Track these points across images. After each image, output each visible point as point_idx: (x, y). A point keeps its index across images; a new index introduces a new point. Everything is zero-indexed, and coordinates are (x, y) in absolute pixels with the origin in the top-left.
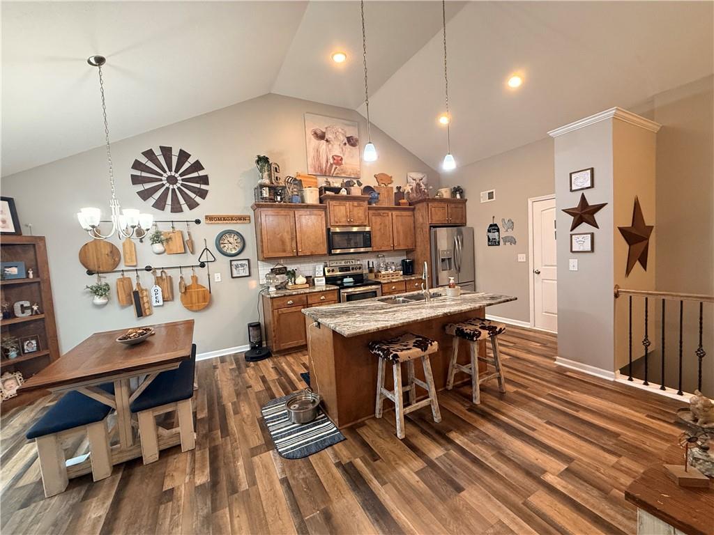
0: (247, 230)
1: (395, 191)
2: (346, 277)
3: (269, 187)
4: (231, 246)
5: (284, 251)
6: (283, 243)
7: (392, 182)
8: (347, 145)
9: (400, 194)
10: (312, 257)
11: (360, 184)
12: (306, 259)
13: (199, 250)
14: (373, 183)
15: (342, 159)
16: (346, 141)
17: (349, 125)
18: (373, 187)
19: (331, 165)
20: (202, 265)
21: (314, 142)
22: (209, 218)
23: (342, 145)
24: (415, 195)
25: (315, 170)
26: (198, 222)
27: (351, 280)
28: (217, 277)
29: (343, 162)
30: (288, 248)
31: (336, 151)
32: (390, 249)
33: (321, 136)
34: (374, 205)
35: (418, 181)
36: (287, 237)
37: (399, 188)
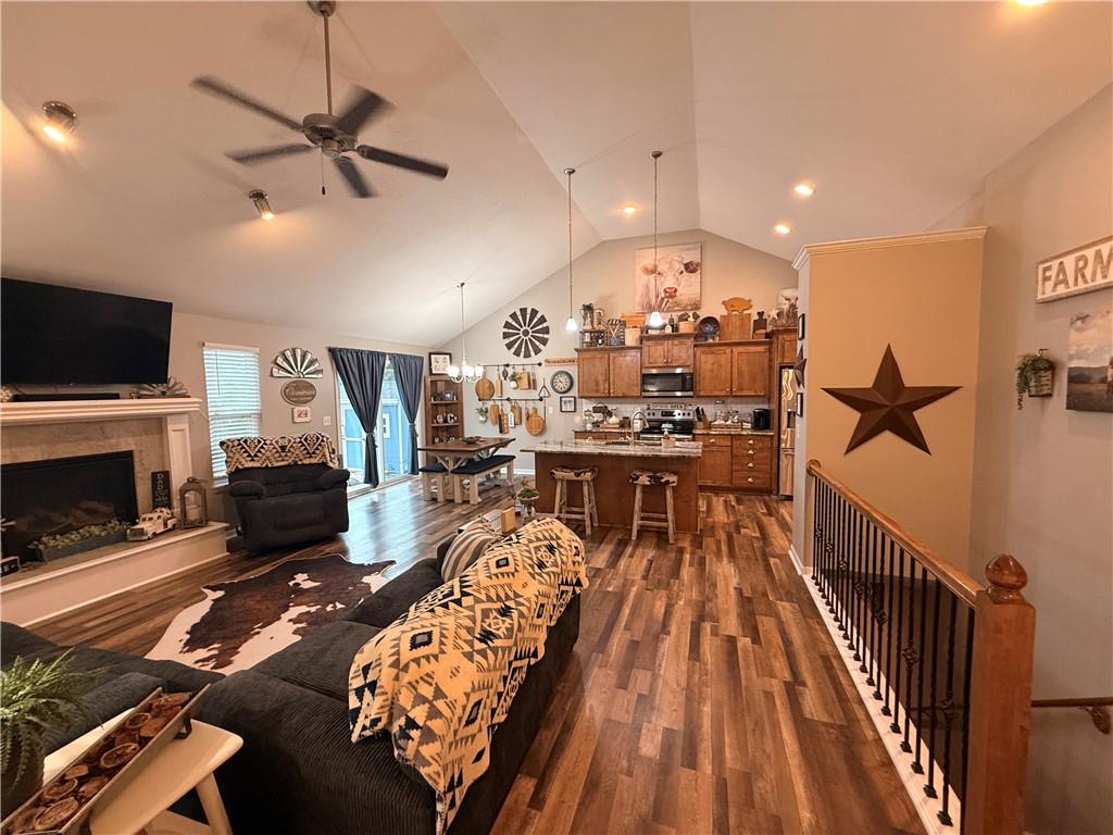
0: (573, 370)
1: (756, 317)
2: (665, 422)
3: (591, 332)
4: (563, 383)
5: (597, 391)
6: (597, 384)
7: (751, 306)
8: (685, 273)
9: (761, 322)
10: (625, 398)
11: (696, 317)
12: (619, 400)
13: (539, 386)
14: (718, 312)
15: (676, 290)
16: (683, 268)
17: (688, 249)
18: (718, 319)
19: (663, 299)
20: (541, 399)
21: (645, 278)
22: (548, 362)
23: (677, 274)
24: (784, 322)
25: (643, 309)
26: (540, 364)
27: (670, 426)
28: (550, 410)
29: (677, 294)
30: (602, 388)
31: (670, 282)
33: (654, 271)
34: (711, 341)
35: (793, 301)
36: (601, 379)
37: (761, 314)
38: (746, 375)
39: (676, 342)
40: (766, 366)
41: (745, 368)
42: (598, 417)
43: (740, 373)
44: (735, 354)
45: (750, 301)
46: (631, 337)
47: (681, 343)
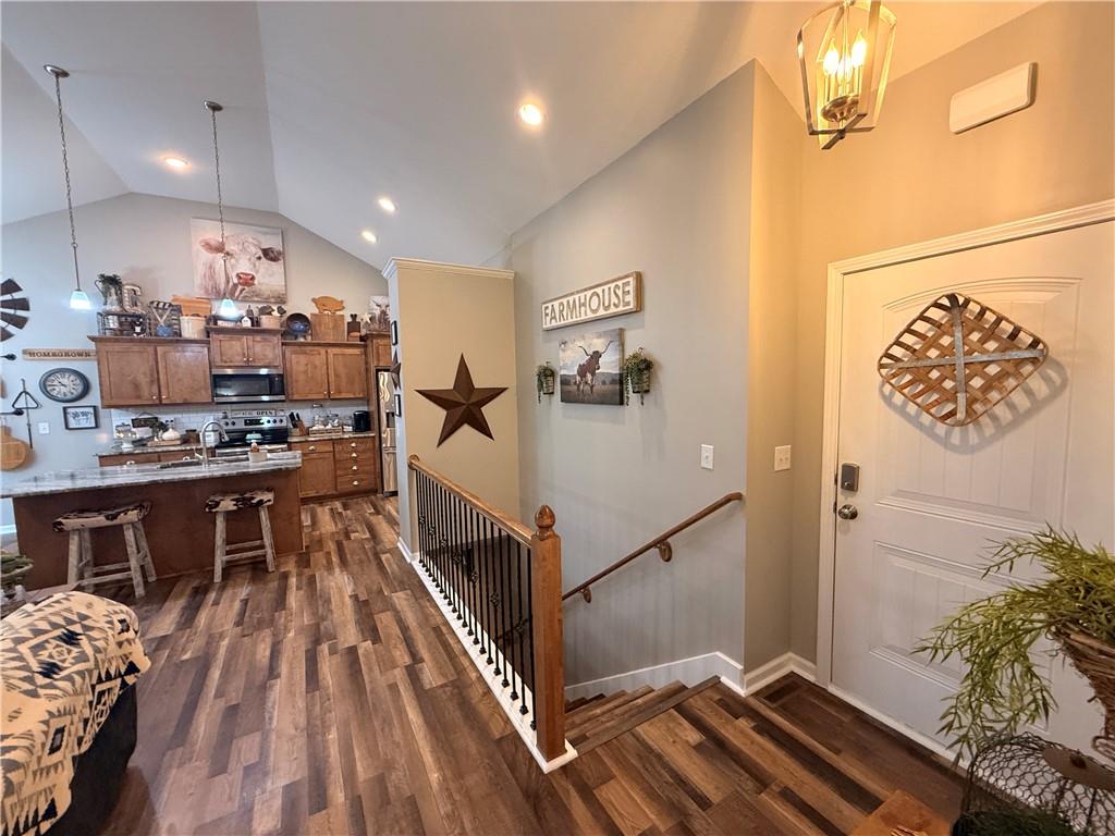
0: (90, 369)
1: (350, 320)
2: (251, 432)
3: (119, 316)
4: (68, 386)
5: (139, 397)
6: (137, 386)
7: (343, 308)
8: (263, 259)
9: (354, 325)
10: (186, 405)
11: (282, 312)
12: (178, 408)
13: (13, 394)
14: (309, 310)
15: (253, 278)
16: (260, 254)
17: (266, 233)
18: (309, 316)
19: (235, 286)
20: (19, 412)
21: (206, 256)
22: (30, 353)
23: (253, 259)
24: (377, 327)
25: (207, 291)
26: (11, 357)
27: (258, 436)
28: (43, 428)
29: (256, 282)
30: (145, 392)
31: (244, 266)
32: (322, 397)
33: (220, 249)
34: (302, 340)
35: (384, 308)
36: (144, 380)
37: (354, 317)
38: (343, 376)
39: (258, 338)
40: (363, 369)
41: (342, 371)
42: (141, 433)
43: (337, 376)
44: (331, 356)
45: (342, 302)
46: (191, 327)
47: (265, 340)
